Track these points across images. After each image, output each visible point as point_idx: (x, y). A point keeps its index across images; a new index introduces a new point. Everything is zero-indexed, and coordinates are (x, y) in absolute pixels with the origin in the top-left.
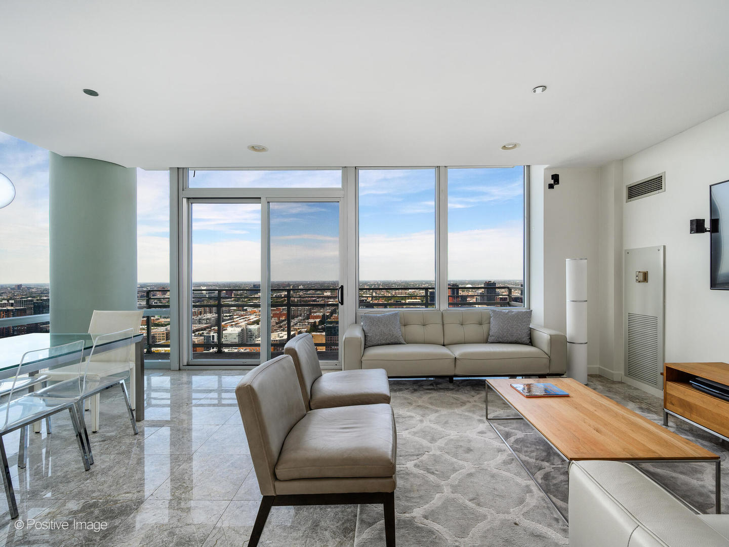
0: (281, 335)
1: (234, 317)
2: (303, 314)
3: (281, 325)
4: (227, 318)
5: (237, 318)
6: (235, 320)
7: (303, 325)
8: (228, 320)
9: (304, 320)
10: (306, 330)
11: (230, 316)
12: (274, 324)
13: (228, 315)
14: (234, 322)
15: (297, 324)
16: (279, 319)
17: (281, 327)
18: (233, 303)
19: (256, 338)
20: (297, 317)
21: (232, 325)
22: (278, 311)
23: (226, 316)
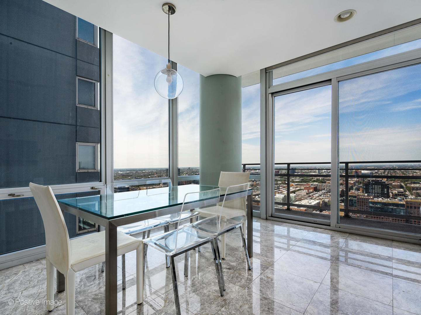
0: (310, 202)
1: (280, 188)
2: (326, 189)
3: (310, 195)
4: (276, 188)
5: (282, 188)
6: (280, 190)
7: (326, 196)
8: (277, 189)
9: (327, 193)
10: (328, 200)
11: (277, 187)
12: (305, 194)
13: (276, 186)
14: (280, 191)
15: (321, 195)
16: (308, 191)
17: (310, 196)
18: (279, 179)
19: (293, 202)
20: (321, 190)
21: (279, 193)
22: (308, 185)
23: (275, 187)
